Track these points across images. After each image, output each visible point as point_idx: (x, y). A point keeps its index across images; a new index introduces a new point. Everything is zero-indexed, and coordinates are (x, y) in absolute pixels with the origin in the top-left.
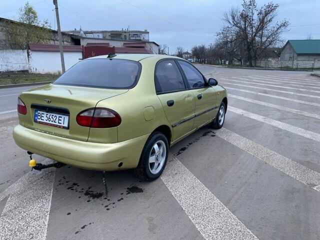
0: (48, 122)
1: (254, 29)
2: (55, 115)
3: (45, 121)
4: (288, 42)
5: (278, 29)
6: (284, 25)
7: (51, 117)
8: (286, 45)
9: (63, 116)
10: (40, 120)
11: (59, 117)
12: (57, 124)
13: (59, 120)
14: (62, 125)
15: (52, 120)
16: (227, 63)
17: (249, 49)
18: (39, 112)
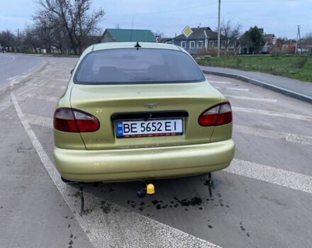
0: (146, 132)
1: (73, 16)
2: (157, 122)
3: (140, 133)
4: (106, 30)
5: (96, 17)
6: (101, 13)
7: (150, 126)
8: (105, 33)
9: (173, 121)
10: (130, 133)
11: (166, 123)
12: (164, 131)
13: (166, 126)
14: (173, 131)
15: (154, 128)
16: (45, 51)
17: (71, 36)
18: (124, 123)
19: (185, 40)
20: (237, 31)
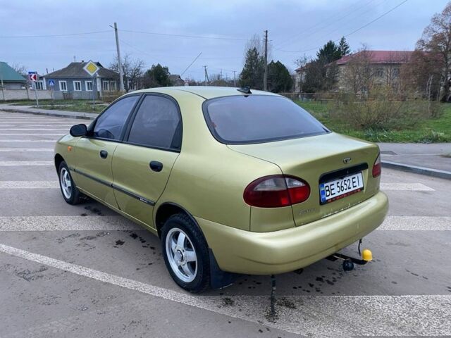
0: (341, 193)
2: (347, 178)
3: (337, 194)
7: (343, 184)
9: (356, 176)
11: (352, 179)
12: (352, 189)
13: (353, 183)
14: (358, 187)
15: (345, 187)
19: (90, 79)
20: (138, 70)
